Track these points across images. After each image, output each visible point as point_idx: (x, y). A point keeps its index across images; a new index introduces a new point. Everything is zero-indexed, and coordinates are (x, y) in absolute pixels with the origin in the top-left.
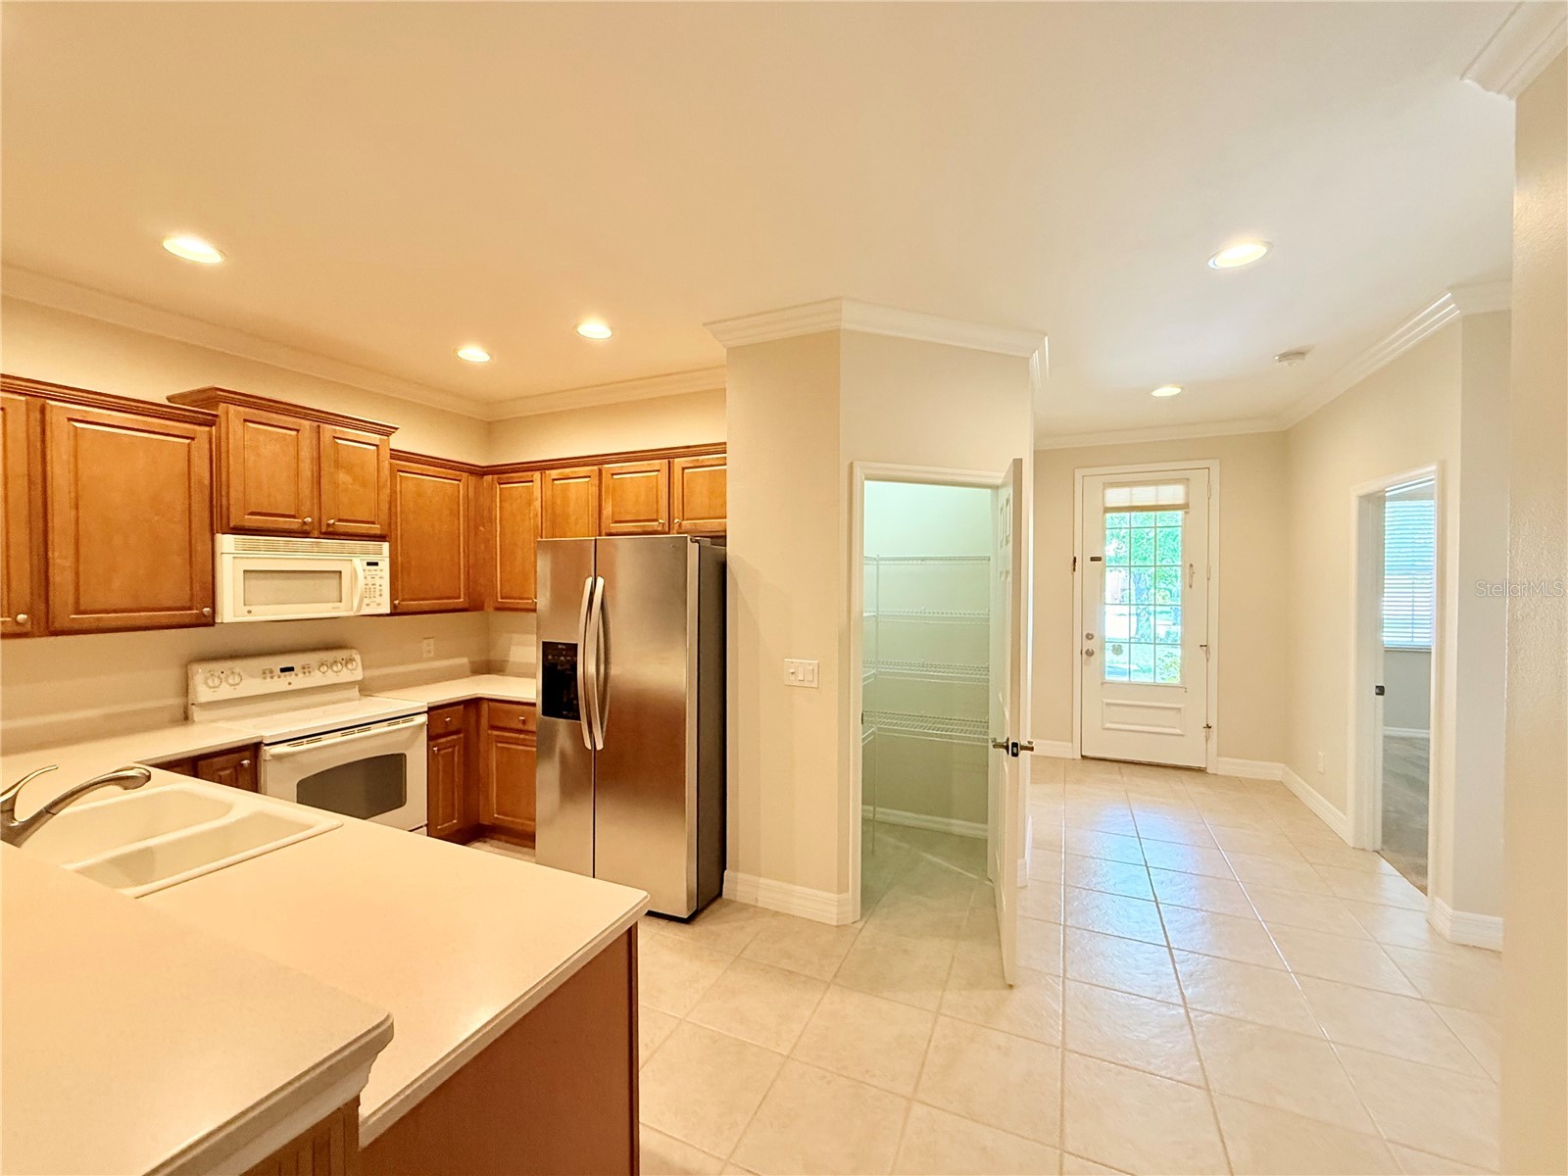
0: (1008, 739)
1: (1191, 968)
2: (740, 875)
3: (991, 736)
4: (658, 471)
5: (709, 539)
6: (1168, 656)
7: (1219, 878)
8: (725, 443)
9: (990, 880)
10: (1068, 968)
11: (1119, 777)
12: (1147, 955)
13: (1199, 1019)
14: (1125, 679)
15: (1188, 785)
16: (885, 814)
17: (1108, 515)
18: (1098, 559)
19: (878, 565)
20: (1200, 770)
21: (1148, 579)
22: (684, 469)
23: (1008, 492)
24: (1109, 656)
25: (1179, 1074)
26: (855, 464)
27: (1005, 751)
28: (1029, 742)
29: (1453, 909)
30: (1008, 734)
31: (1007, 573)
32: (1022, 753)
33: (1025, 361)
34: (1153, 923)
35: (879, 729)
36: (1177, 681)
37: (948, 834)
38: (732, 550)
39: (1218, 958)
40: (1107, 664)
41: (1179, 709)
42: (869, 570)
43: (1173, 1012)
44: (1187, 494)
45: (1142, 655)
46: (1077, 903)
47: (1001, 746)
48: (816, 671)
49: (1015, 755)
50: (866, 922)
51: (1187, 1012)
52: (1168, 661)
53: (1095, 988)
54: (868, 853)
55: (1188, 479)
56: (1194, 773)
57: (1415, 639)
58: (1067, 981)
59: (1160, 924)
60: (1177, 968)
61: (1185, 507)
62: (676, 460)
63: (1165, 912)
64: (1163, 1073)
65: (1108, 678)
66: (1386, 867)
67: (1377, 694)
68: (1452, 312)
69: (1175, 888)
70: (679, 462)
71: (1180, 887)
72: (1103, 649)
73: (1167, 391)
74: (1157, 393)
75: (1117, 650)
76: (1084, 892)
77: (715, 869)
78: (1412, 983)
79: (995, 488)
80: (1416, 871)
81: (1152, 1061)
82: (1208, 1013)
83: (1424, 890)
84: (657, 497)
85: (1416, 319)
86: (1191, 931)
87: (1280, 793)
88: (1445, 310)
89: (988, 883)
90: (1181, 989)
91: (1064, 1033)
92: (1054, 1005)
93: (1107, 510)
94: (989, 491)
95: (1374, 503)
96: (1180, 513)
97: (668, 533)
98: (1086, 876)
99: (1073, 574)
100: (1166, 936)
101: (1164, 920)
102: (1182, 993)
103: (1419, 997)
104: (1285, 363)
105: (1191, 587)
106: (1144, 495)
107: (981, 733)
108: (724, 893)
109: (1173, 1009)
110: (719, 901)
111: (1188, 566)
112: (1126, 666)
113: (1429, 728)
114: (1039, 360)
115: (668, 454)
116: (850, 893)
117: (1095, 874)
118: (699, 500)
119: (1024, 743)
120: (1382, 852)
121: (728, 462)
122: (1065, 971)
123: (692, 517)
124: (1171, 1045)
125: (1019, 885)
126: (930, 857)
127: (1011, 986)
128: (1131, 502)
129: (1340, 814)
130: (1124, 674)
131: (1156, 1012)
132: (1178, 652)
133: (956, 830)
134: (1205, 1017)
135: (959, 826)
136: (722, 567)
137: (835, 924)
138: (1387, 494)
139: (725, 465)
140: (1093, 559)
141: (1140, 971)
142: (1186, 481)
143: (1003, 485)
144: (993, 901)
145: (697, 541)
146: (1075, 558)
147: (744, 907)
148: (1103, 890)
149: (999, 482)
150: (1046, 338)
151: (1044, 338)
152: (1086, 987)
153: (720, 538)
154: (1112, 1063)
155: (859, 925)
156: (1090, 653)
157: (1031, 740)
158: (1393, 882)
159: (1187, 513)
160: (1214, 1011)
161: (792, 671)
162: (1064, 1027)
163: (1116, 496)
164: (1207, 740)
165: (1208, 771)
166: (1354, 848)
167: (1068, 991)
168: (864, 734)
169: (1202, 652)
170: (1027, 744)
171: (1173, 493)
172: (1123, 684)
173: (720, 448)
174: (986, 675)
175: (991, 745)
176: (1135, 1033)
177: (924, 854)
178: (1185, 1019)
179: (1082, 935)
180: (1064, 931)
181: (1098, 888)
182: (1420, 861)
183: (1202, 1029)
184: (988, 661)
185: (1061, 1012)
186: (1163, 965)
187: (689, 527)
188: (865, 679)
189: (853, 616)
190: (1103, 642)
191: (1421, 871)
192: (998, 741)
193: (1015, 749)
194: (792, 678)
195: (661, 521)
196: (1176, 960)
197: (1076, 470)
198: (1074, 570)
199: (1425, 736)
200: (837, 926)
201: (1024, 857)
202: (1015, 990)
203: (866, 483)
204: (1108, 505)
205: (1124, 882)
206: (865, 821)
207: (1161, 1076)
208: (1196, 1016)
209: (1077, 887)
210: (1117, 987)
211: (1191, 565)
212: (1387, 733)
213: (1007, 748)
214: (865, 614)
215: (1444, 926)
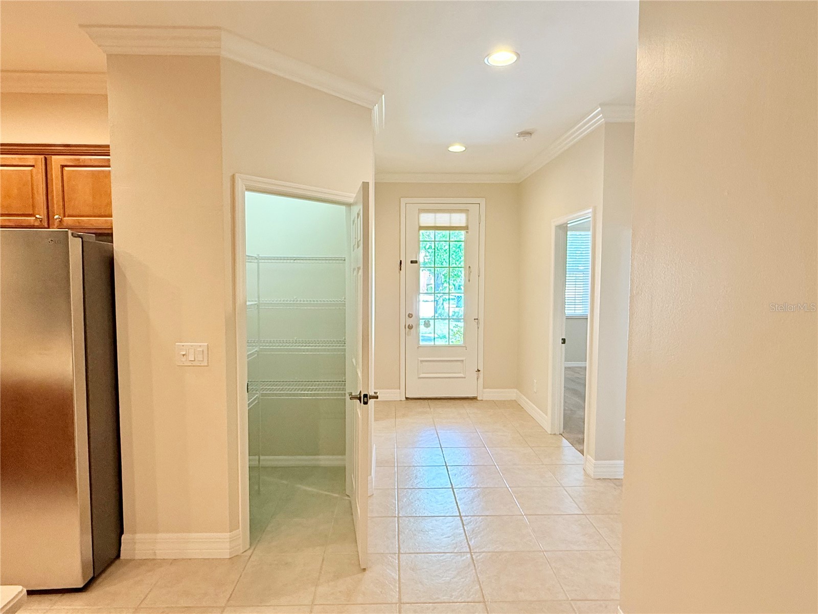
0: (360, 392)
1: (473, 526)
2: (138, 536)
3: (347, 391)
4: (33, 166)
5: (94, 235)
6: (456, 326)
7: (486, 465)
8: (108, 146)
9: (348, 496)
10: (401, 546)
11: (428, 409)
12: (448, 524)
13: (479, 557)
14: (432, 343)
15: (467, 409)
16: (268, 460)
17: (421, 232)
18: (416, 262)
19: (258, 263)
20: (474, 398)
21: (443, 277)
22: (63, 166)
23: (358, 208)
24: (422, 328)
25: (468, 597)
26: (237, 175)
27: (359, 401)
28: (375, 393)
29: (595, 460)
30: (360, 388)
31: (359, 268)
32: (372, 401)
33: (370, 111)
34: (451, 502)
35: (263, 395)
36: (461, 343)
37: (315, 468)
38: (119, 246)
39: (487, 516)
40: (421, 335)
41: (462, 361)
42: (251, 267)
43: (464, 558)
44: (467, 220)
45: (442, 327)
46: (405, 499)
47: (355, 398)
48: (206, 352)
49: (365, 403)
50: (254, 549)
51: (472, 555)
52: (455, 330)
53: (418, 555)
54: (255, 493)
55: (468, 210)
56: (470, 401)
57: (576, 311)
58: (401, 555)
59: (455, 502)
60: (465, 528)
61: (466, 228)
62: (53, 157)
63: (458, 494)
64: (459, 600)
65: (422, 343)
66: (565, 442)
67: (562, 343)
68: (600, 120)
69: (462, 477)
70: (57, 161)
71: (465, 475)
72: (418, 325)
73: (457, 148)
74: (451, 149)
75: (427, 325)
76: (410, 491)
77: (114, 536)
78: (579, 507)
79: (349, 205)
80: (578, 442)
81: (453, 594)
82: (483, 552)
83: (582, 452)
84: (33, 193)
85: (585, 121)
86: (472, 503)
87: (514, 406)
88: (596, 118)
89: (347, 498)
90: (467, 541)
91: (400, 592)
92: (393, 574)
93: (421, 228)
94: (344, 207)
95: (563, 229)
96: (463, 232)
97: (49, 228)
98: (411, 480)
99: (400, 273)
100: (459, 509)
101: (457, 499)
102: (468, 544)
103: (582, 513)
104: (522, 139)
105: (469, 281)
106: (443, 219)
107: (340, 389)
108: (121, 555)
109: (464, 556)
110: (117, 562)
111: (468, 267)
112: (432, 335)
113: (586, 361)
114: (378, 112)
115: (45, 151)
116: (240, 529)
117: (416, 477)
118: (82, 196)
119: (372, 394)
120: (563, 434)
121: (112, 163)
122: (399, 548)
123: (74, 213)
124: (464, 580)
125: (369, 495)
126: (304, 487)
127: (364, 570)
128: (435, 223)
129: (545, 415)
130: (430, 340)
131: (454, 561)
132: (461, 324)
133: (322, 463)
134: (481, 556)
135: (325, 460)
136: (110, 263)
137: (228, 557)
138: (568, 225)
139: (109, 167)
140: (412, 262)
141: (444, 536)
142: (466, 211)
143: (355, 204)
144: (350, 510)
145: (79, 236)
146: (401, 261)
147: (143, 562)
148: (421, 487)
149: (351, 201)
150: (383, 96)
151: (381, 96)
152: (413, 556)
153: (106, 235)
154: (430, 603)
155: (249, 552)
156: (410, 327)
157: (376, 391)
158: (568, 450)
159: (467, 232)
160: (486, 551)
161: (184, 353)
162: (399, 588)
163: (427, 219)
164: (478, 379)
165: (478, 399)
166: (551, 434)
167: (401, 563)
168: (249, 400)
169: (475, 323)
170: (373, 394)
171: (459, 219)
172: (431, 347)
173: (103, 150)
174: (343, 346)
175: (348, 397)
176: (444, 579)
177: (299, 486)
178: (471, 561)
179: (409, 521)
180: (398, 521)
181: (419, 486)
182: (580, 436)
183: (480, 564)
184: (345, 336)
185: (397, 578)
186: (457, 529)
187: (70, 223)
188: (249, 356)
189: (238, 305)
190: (418, 319)
191: (582, 442)
192: (353, 394)
193: (365, 398)
194: (184, 359)
195: (38, 216)
196: (464, 523)
197: (401, 199)
198: (400, 269)
199: (584, 365)
200: (230, 559)
201: (371, 475)
202: (367, 572)
203: (247, 193)
204: (422, 225)
205: (434, 479)
206: (251, 468)
207: (459, 603)
208: (477, 557)
209: (405, 489)
210: (432, 551)
211: (469, 267)
212: (567, 366)
213: (360, 399)
214: (248, 303)
215: (591, 471)
